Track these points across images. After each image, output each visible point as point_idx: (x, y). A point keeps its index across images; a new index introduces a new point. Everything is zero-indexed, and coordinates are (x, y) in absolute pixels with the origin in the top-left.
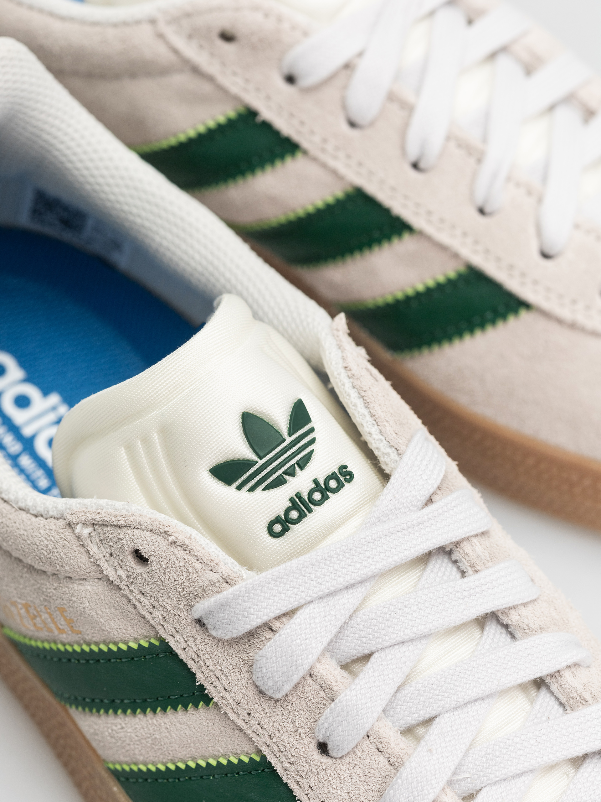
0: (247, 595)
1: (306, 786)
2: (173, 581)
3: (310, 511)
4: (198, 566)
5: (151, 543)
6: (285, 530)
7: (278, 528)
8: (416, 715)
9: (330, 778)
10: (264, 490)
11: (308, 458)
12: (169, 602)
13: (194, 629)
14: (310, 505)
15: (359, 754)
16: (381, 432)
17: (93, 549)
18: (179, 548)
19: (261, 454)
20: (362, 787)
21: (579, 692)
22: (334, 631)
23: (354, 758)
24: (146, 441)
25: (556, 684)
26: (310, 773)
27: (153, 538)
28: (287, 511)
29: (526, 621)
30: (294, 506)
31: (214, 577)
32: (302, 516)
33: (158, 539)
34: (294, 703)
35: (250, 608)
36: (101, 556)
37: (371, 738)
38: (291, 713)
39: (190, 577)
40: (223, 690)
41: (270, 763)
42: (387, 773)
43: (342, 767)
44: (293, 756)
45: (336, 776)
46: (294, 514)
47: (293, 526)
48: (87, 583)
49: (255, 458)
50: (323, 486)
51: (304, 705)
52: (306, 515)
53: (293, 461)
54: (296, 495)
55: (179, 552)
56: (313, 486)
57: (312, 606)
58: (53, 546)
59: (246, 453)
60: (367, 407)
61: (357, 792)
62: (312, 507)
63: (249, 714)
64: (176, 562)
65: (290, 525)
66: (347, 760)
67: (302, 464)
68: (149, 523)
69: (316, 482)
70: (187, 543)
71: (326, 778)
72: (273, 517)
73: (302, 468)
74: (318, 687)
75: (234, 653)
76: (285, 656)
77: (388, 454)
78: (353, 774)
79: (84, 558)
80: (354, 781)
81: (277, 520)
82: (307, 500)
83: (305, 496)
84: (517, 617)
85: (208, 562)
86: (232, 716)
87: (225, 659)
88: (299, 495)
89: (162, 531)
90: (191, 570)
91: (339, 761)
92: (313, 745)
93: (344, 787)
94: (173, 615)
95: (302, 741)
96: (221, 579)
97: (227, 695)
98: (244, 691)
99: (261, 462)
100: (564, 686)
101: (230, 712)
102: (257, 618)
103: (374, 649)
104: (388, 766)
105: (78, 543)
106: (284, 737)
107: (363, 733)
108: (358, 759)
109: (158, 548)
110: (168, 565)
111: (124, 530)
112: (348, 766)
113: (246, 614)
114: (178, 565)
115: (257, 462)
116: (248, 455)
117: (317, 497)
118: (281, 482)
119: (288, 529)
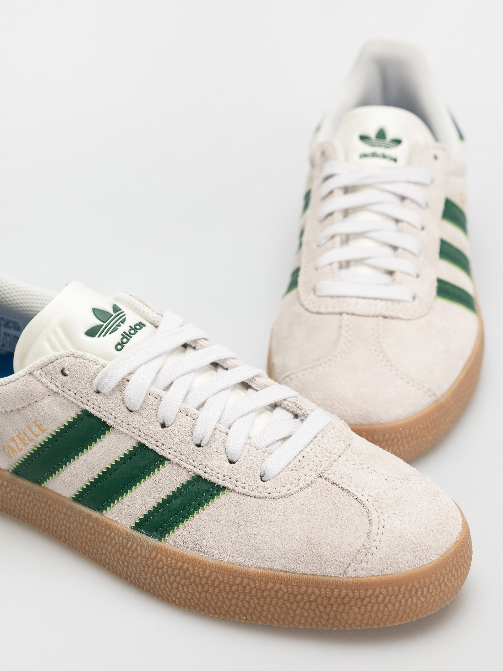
0: (114, 367)
1: (160, 444)
2: (81, 375)
3: (131, 337)
4: (90, 363)
5: (68, 361)
6: (123, 347)
7: (119, 347)
8: (198, 402)
9: (170, 435)
10: (110, 334)
11: (124, 320)
12: (82, 387)
13: (95, 396)
14: (131, 335)
15: (178, 420)
16: (152, 311)
17: (43, 380)
18: (80, 359)
19: (105, 321)
20: (184, 433)
21: (264, 384)
22: (155, 374)
23: (177, 422)
24: (55, 333)
25: (254, 384)
26: (160, 437)
27: (68, 359)
28: (122, 339)
29: (234, 364)
30: (124, 337)
31: (98, 367)
32: (128, 340)
33: (70, 358)
34: (145, 409)
35: (116, 372)
36: (48, 381)
37: (182, 411)
38: (146, 415)
39: (88, 369)
40: (114, 418)
41: (142, 443)
42: (193, 423)
43: (173, 428)
44: (151, 434)
45: (172, 433)
46: (125, 340)
47: (126, 344)
48: (44, 400)
49: (102, 323)
50: (134, 328)
51: (150, 408)
52: (130, 339)
53: (119, 321)
54: (124, 332)
55: (81, 360)
56: (130, 328)
57: (142, 367)
58: (26, 387)
59: (98, 322)
60: (144, 304)
61: (182, 436)
62: (132, 336)
63: (128, 425)
64: (80, 365)
65: (124, 344)
66: (174, 424)
67: (123, 322)
68: (65, 353)
69: (130, 327)
70: (83, 355)
71: (168, 436)
72: (116, 343)
73: (123, 323)
74: (154, 398)
75: (115, 398)
76: (136, 387)
77: (158, 317)
78: (179, 429)
79: (40, 386)
80: (180, 432)
81: (119, 344)
82: (129, 334)
83: (127, 332)
84: (230, 363)
85: (94, 360)
86: (121, 429)
87: (112, 403)
88: (124, 333)
89: (71, 354)
90: (87, 366)
91: (171, 426)
92: (159, 425)
93: (176, 437)
94: (85, 393)
95: (153, 425)
96: (101, 366)
97: (117, 420)
98: (123, 414)
99: (105, 324)
100: (257, 384)
101: (120, 428)
102: (120, 375)
103: (173, 379)
104: (192, 420)
105: (36, 381)
106: (146, 427)
107: (178, 410)
108: (179, 422)
109: (71, 362)
110: (77, 368)
111: (55, 362)
112: (175, 427)
113: (115, 375)
114: (81, 366)
115: (103, 325)
116: (99, 323)
117: (132, 332)
118: (115, 330)
119: (124, 346)
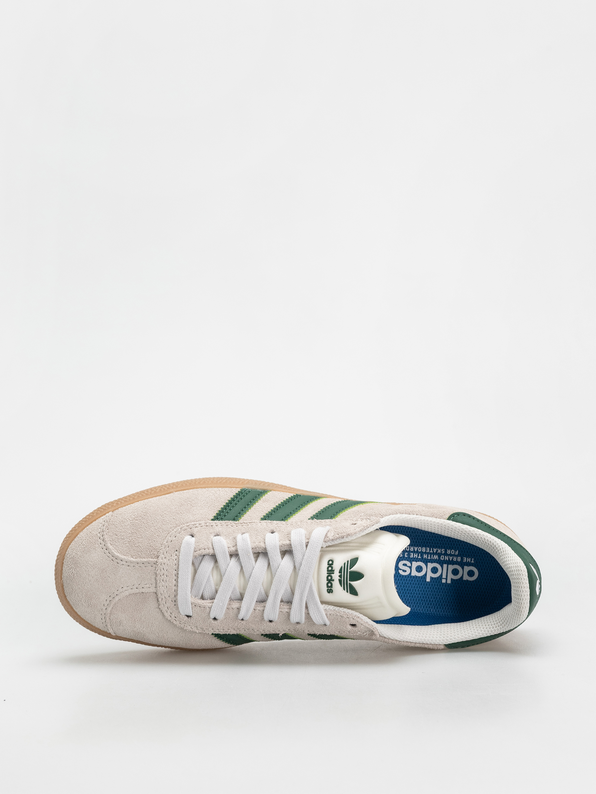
7: (330, 562)
11: (341, 584)
14: (329, 575)
19: (351, 572)
28: (332, 568)
30: (332, 570)
32: (328, 570)
46: (330, 568)
47: (328, 567)
53: (343, 579)
54: (334, 573)
56: (333, 579)
72: (334, 564)
73: (339, 580)
81: (332, 564)
83: (332, 575)
99: (349, 570)
115: (350, 569)
116: (353, 569)
117: (329, 578)
118: (340, 572)
119: (328, 565)
